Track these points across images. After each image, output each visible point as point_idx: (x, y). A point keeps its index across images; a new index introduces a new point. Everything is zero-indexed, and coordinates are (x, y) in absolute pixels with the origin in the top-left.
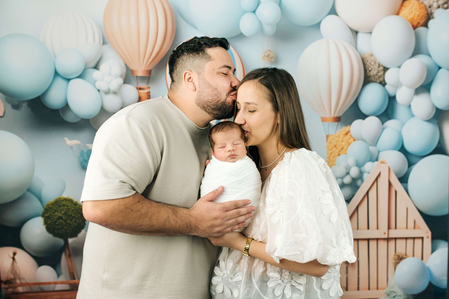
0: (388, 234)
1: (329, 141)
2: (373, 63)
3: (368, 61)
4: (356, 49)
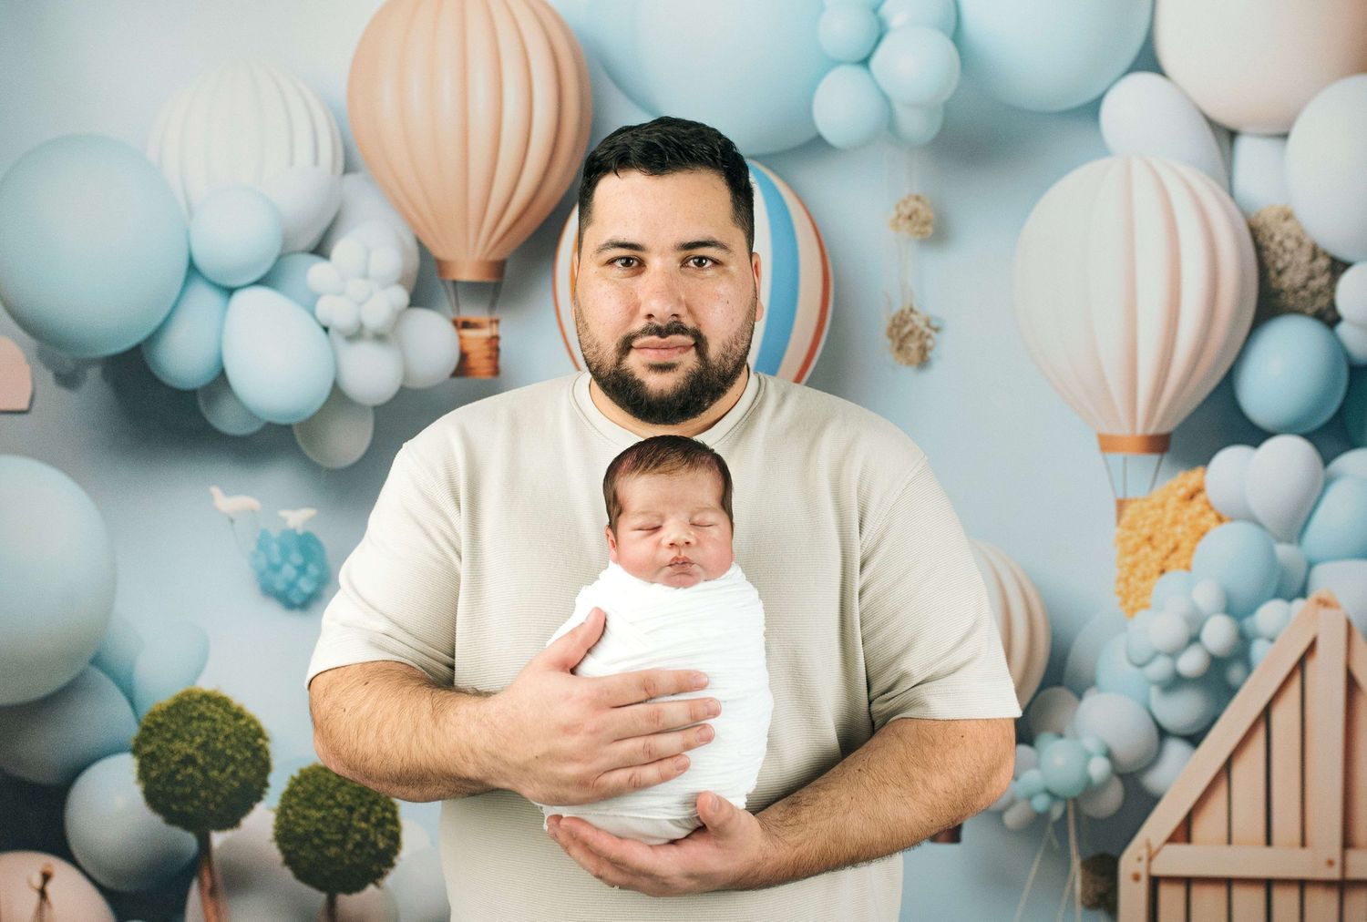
0: (1344, 867)
1: (1125, 520)
2: (1290, 244)
3: (1272, 237)
4: (1231, 194)
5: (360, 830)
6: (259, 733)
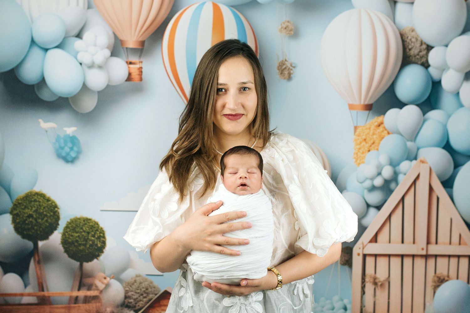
0: (427, 250)
1: (357, 133)
2: (413, 40)
3: (408, 37)
4: (394, 22)
5: (91, 240)
6: (56, 206)
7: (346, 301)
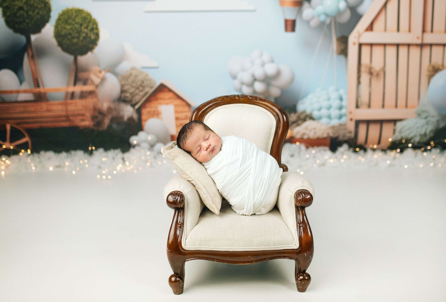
0: (422, 39)
7: (342, 92)
